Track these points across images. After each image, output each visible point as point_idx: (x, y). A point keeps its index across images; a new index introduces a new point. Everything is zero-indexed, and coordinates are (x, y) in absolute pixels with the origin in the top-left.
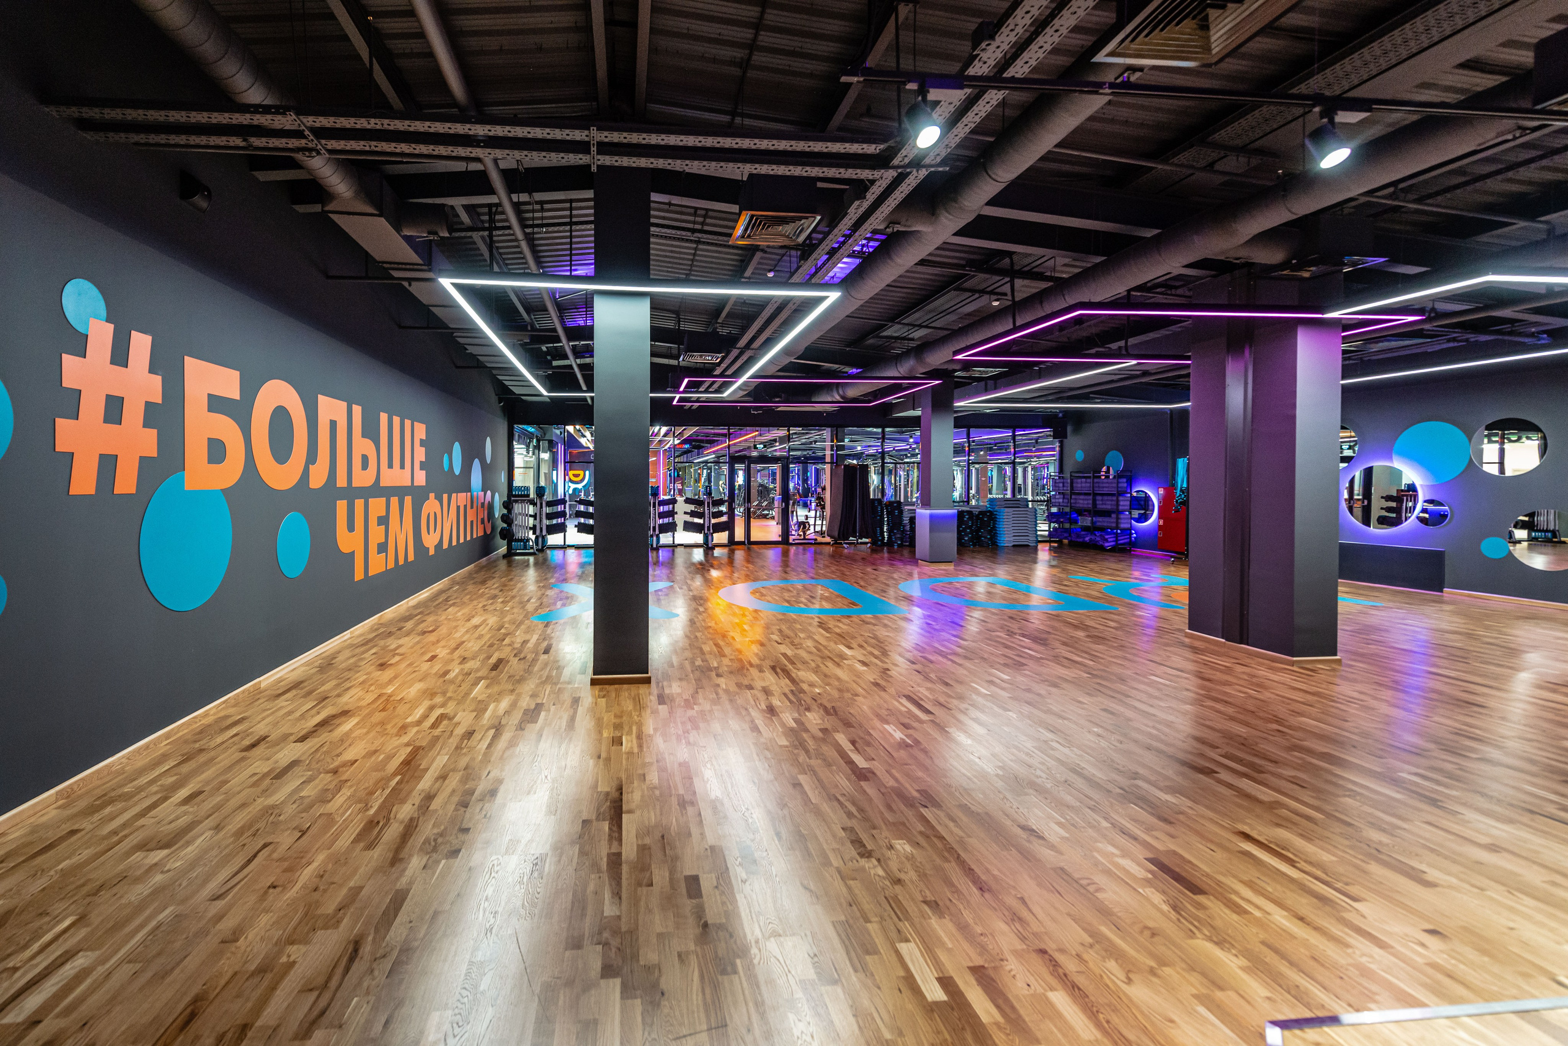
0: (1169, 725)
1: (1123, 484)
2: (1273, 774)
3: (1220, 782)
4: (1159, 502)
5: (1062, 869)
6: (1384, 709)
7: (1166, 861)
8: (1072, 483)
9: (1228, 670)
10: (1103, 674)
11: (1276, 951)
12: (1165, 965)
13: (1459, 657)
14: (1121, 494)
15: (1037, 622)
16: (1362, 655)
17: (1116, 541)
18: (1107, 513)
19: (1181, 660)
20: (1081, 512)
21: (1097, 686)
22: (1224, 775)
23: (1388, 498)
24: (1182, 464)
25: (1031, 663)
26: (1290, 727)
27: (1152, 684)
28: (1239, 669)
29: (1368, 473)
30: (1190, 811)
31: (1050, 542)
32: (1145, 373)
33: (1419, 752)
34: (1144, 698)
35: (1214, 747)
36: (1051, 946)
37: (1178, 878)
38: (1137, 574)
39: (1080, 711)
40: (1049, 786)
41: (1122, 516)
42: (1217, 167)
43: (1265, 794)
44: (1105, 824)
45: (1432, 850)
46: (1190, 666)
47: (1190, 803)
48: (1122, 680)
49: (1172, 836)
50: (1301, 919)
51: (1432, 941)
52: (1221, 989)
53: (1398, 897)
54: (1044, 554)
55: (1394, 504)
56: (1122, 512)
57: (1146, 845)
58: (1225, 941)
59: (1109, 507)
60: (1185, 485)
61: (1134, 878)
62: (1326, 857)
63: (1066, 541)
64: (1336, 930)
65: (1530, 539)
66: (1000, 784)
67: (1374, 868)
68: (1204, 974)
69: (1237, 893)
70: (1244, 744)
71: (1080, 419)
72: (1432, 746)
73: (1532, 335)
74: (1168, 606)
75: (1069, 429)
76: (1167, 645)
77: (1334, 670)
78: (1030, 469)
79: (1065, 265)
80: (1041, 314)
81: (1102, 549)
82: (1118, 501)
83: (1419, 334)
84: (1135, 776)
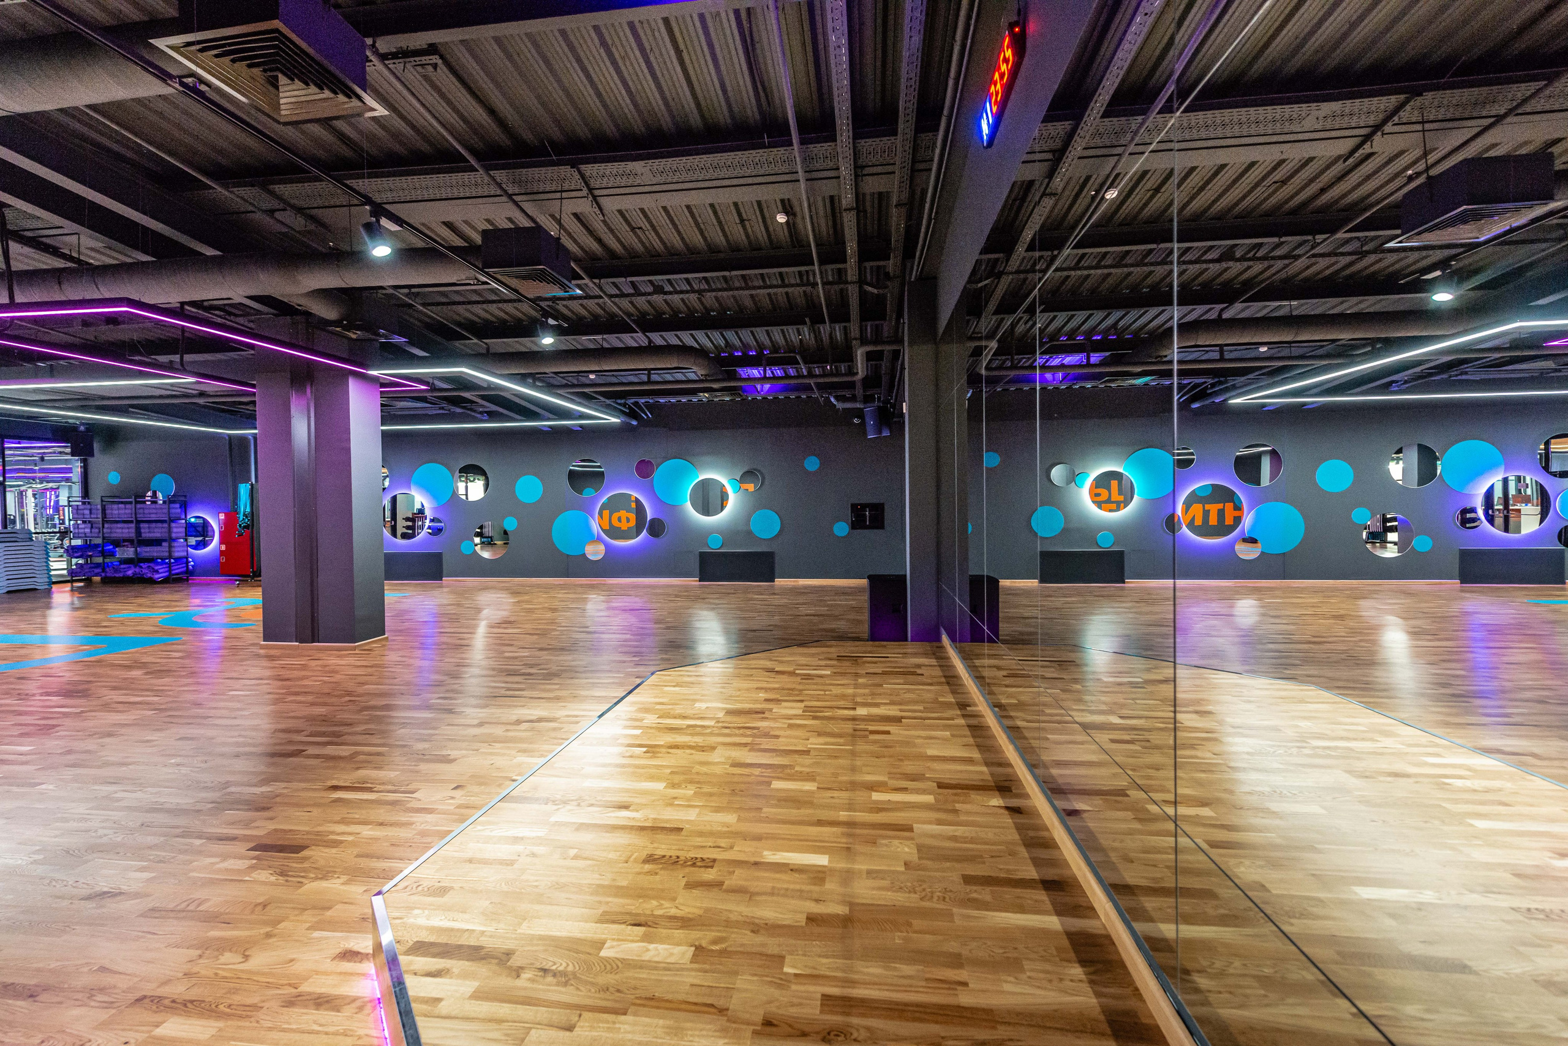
0: (255, 728)
1: (176, 509)
2: (349, 734)
3: (309, 757)
4: (220, 528)
5: (153, 910)
6: (418, 663)
7: (269, 842)
8: (104, 510)
9: (304, 667)
10: (174, 705)
11: (367, 856)
12: (279, 922)
13: (454, 619)
14: (173, 520)
15: (67, 674)
16: (400, 631)
17: (170, 571)
18: (157, 542)
19: (258, 669)
20: (117, 543)
21: (168, 720)
22: (312, 750)
23: (407, 519)
24: (244, 490)
25: (68, 722)
26: (358, 696)
27: (233, 699)
28: (313, 663)
29: (394, 500)
30: (285, 791)
31: (72, 581)
32: (202, 394)
33: (439, 684)
34: (224, 712)
35: (298, 731)
36: (149, 989)
37: (281, 849)
38: (197, 601)
39: (149, 750)
40: (119, 839)
41: (175, 544)
42: (277, 215)
43: (344, 751)
44: (198, 842)
45: (451, 740)
46: (268, 673)
47: (283, 785)
48: (198, 705)
49: (271, 819)
50: (381, 824)
51: (458, 793)
52: (329, 908)
53: (438, 777)
54: (62, 597)
55: (410, 524)
56: (175, 540)
57: (246, 838)
58: (328, 872)
59: (158, 535)
60: (248, 510)
61: (239, 871)
62: (392, 774)
63: (97, 579)
64: (404, 818)
65: (482, 543)
66: (40, 870)
67: (423, 767)
68: (314, 908)
69: (332, 833)
70: (324, 720)
71: (112, 436)
72: (445, 678)
73: (481, 413)
74: (237, 626)
75: (96, 446)
76: (242, 660)
77: (384, 646)
78: (30, 493)
79: (92, 249)
80: (58, 297)
81: (152, 582)
82: (170, 528)
83: (423, 399)
84: (227, 784)
